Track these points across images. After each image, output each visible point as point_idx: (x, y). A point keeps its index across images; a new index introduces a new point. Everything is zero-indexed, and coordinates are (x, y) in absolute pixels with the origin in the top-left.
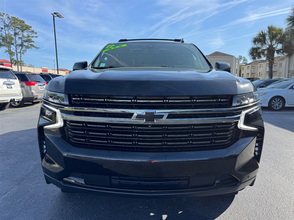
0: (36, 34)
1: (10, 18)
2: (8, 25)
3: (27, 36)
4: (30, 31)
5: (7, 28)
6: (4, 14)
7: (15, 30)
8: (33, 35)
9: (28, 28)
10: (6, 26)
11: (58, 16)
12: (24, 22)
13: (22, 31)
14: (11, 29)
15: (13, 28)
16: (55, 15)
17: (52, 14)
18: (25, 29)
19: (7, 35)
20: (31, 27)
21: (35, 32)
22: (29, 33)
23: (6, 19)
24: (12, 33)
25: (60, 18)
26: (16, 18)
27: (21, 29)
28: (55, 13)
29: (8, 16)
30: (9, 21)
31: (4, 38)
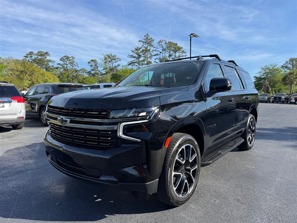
0: (185, 53)
1: (167, 43)
2: (165, 49)
3: (178, 56)
4: (181, 51)
5: (164, 52)
6: (163, 40)
7: (170, 52)
8: (183, 55)
9: (180, 49)
10: (164, 50)
11: (194, 36)
12: (176, 44)
13: (175, 52)
14: (167, 52)
15: (169, 51)
16: (192, 36)
17: (189, 35)
18: (177, 51)
19: (164, 57)
20: (182, 48)
21: (185, 52)
22: (180, 53)
23: (164, 45)
24: (167, 55)
25: (196, 37)
26: (171, 42)
27: (174, 51)
28: (191, 34)
29: (165, 42)
30: (166, 46)
31: (161, 60)
